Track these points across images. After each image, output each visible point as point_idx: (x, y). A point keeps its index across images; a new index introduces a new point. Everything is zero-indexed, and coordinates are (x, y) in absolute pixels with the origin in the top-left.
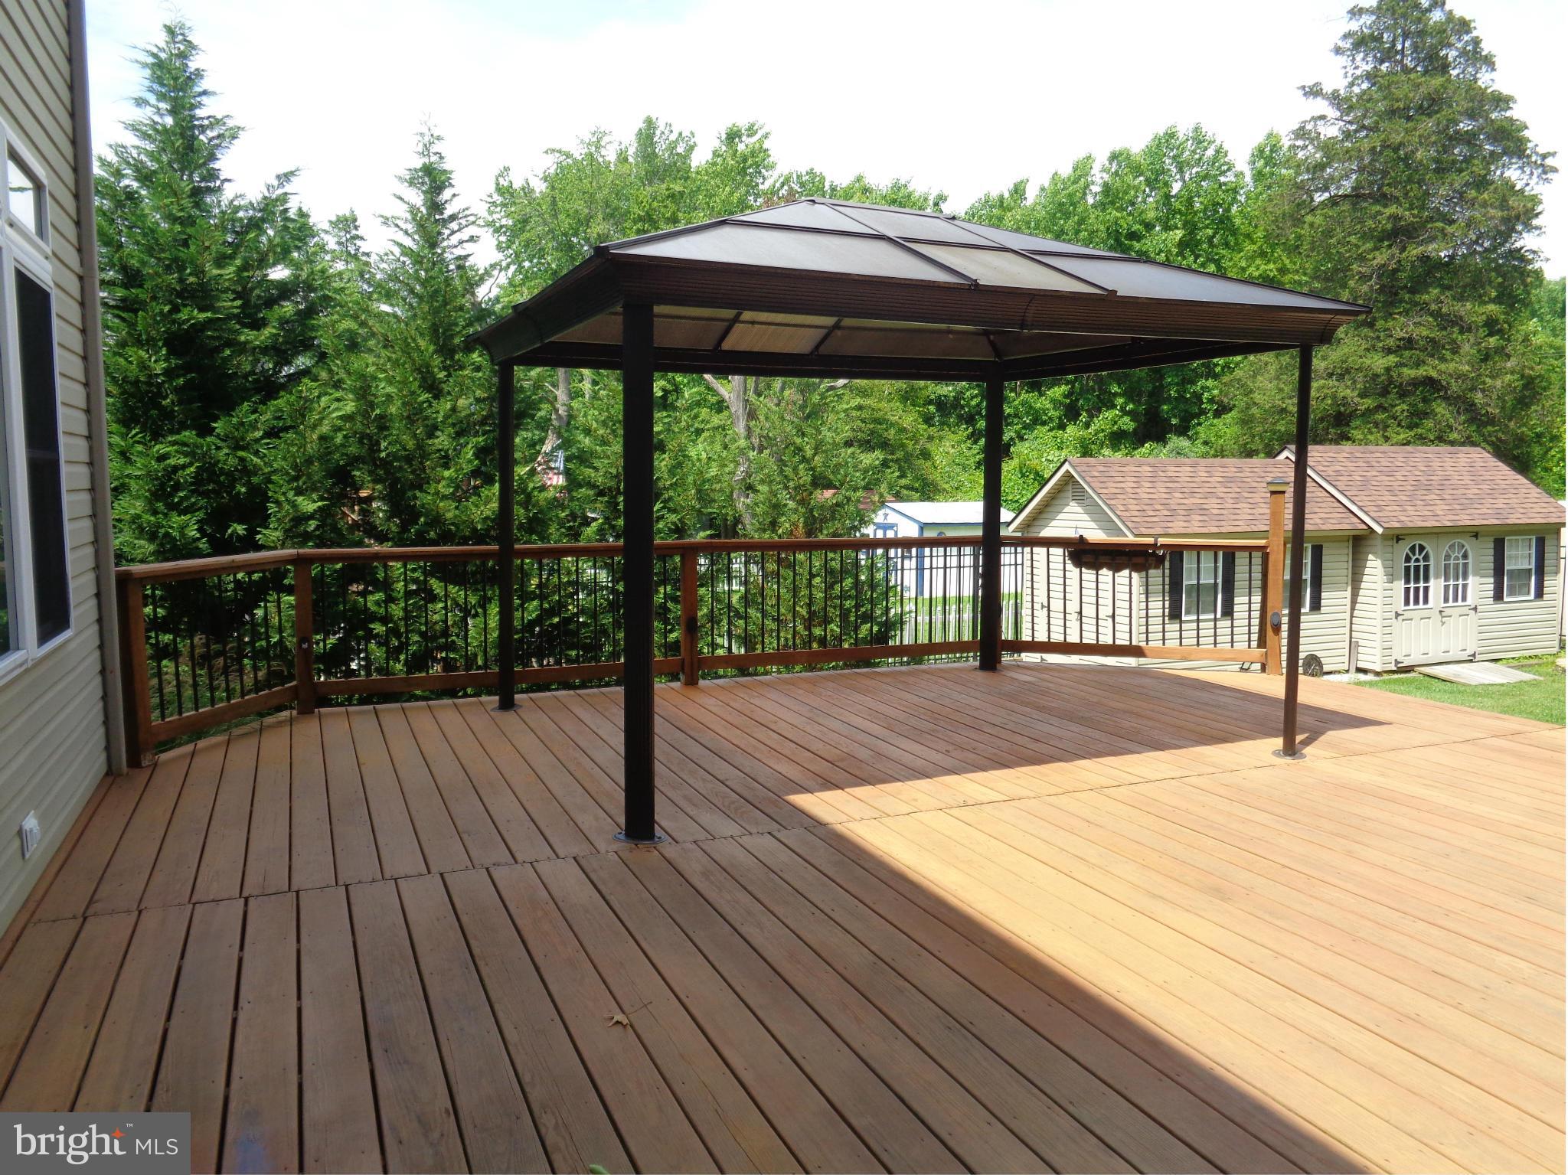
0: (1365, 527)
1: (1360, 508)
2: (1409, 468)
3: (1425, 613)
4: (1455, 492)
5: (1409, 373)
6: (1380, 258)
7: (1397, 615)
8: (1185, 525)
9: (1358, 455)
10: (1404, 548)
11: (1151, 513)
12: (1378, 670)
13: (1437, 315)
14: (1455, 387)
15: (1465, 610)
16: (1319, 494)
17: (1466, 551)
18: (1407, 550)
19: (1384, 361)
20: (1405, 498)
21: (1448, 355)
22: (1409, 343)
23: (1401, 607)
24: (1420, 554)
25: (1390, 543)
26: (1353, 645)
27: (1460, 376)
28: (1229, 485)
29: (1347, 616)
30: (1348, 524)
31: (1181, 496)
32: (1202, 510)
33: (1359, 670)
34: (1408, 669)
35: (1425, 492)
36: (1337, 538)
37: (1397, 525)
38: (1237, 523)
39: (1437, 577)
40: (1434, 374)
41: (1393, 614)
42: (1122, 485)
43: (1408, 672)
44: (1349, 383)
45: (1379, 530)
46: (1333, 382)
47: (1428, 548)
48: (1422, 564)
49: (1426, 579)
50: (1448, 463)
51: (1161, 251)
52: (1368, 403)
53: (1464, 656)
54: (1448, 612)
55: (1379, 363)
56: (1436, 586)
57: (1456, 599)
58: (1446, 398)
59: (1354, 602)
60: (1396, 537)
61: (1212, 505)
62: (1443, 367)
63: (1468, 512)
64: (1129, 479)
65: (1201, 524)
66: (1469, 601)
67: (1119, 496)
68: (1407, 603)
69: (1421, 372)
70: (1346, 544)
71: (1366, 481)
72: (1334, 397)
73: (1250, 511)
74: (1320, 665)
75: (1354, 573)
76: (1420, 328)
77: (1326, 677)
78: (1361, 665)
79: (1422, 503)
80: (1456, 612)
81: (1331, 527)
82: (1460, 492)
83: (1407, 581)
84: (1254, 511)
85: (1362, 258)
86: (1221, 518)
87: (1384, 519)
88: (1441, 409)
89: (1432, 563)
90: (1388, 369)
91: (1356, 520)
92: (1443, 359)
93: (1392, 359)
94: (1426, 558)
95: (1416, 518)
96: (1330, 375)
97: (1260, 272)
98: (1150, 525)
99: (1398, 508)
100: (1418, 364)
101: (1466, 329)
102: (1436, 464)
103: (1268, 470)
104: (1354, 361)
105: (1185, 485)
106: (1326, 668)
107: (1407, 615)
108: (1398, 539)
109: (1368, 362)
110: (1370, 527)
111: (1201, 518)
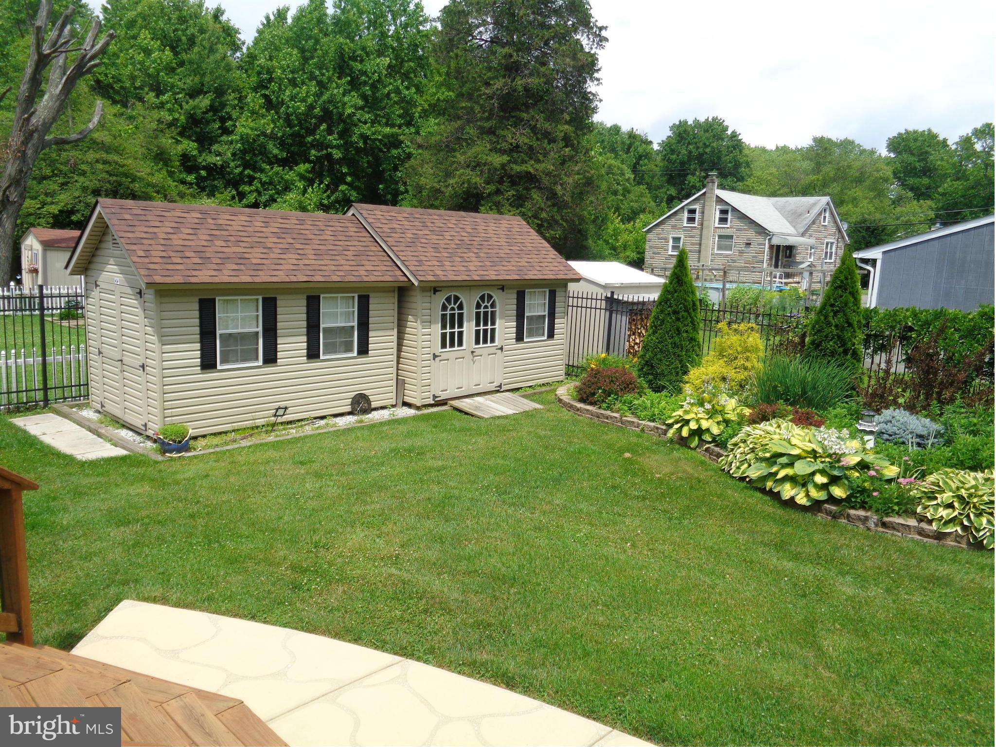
0: (406, 280)
1: (403, 262)
2: (458, 230)
3: (460, 354)
4: (489, 251)
5: (517, 168)
6: (499, 84)
7: (435, 356)
8: (214, 273)
9: (417, 216)
10: (441, 298)
11: (179, 260)
12: (419, 404)
13: (533, 129)
14: (546, 181)
15: (493, 350)
16: (373, 249)
17: (461, 304)
18: (444, 300)
19: (500, 159)
20: (446, 255)
21: (541, 157)
22: (516, 148)
23: (438, 350)
24: (455, 304)
25: (428, 294)
26: (400, 384)
27: (548, 174)
28: (283, 236)
29: (394, 357)
30: (388, 276)
31: (223, 244)
32: (242, 259)
33: (405, 404)
34: (443, 403)
35: (466, 251)
36: (383, 289)
37: (431, 278)
38: (275, 273)
39: (469, 321)
40: (531, 170)
41: (431, 356)
42: (155, 230)
43: (446, 404)
44: (479, 173)
45: (416, 283)
46: (468, 171)
47: (462, 299)
48: (457, 312)
49: (461, 325)
50: (492, 226)
51: (375, 72)
52: (491, 188)
53: (492, 387)
54: (478, 352)
55: (498, 160)
56: (469, 328)
57: (485, 342)
58: (539, 188)
59: (400, 345)
60: (435, 289)
61: (255, 256)
62: (537, 166)
63: (496, 268)
64: (167, 224)
65: (232, 273)
66: (497, 343)
67: (144, 241)
68: (444, 346)
69: (524, 168)
70: (392, 294)
71: (416, 237)
72: (469, 181)
73: (296, 262)
74: (369, 402)
75: (399, 320)
76: (522, 137)
77: (375, 413)
78: (407, 399)
79: (459, 259)
80: (485, 352)
81: (373, 278)
82: (495, 251)
83: (444, 327)
84: (301, 262)
85: (487, 84)
86: (260, 267)
87: (420, 273)
88: (536, 195)
89: (465, 311)
90: (503, 166)
91: (399, 273)
92: (538, 161)
93: (505, 158)
94: (461, 307)
95: (451, 272)
96: (468, 166)
97: (444, 96)
98: (168, 273)
99: (438, 264)
100: (524, 162)
101: (552, 141)
102: (481, 228)
103: (331, 224)
104: (484, 158)
105: (233, 233)
106: (374, 405)
107: (444, 356)
108: (435, 290)
109: (490, 159)
110: (410, 280)
111: (235, 267)
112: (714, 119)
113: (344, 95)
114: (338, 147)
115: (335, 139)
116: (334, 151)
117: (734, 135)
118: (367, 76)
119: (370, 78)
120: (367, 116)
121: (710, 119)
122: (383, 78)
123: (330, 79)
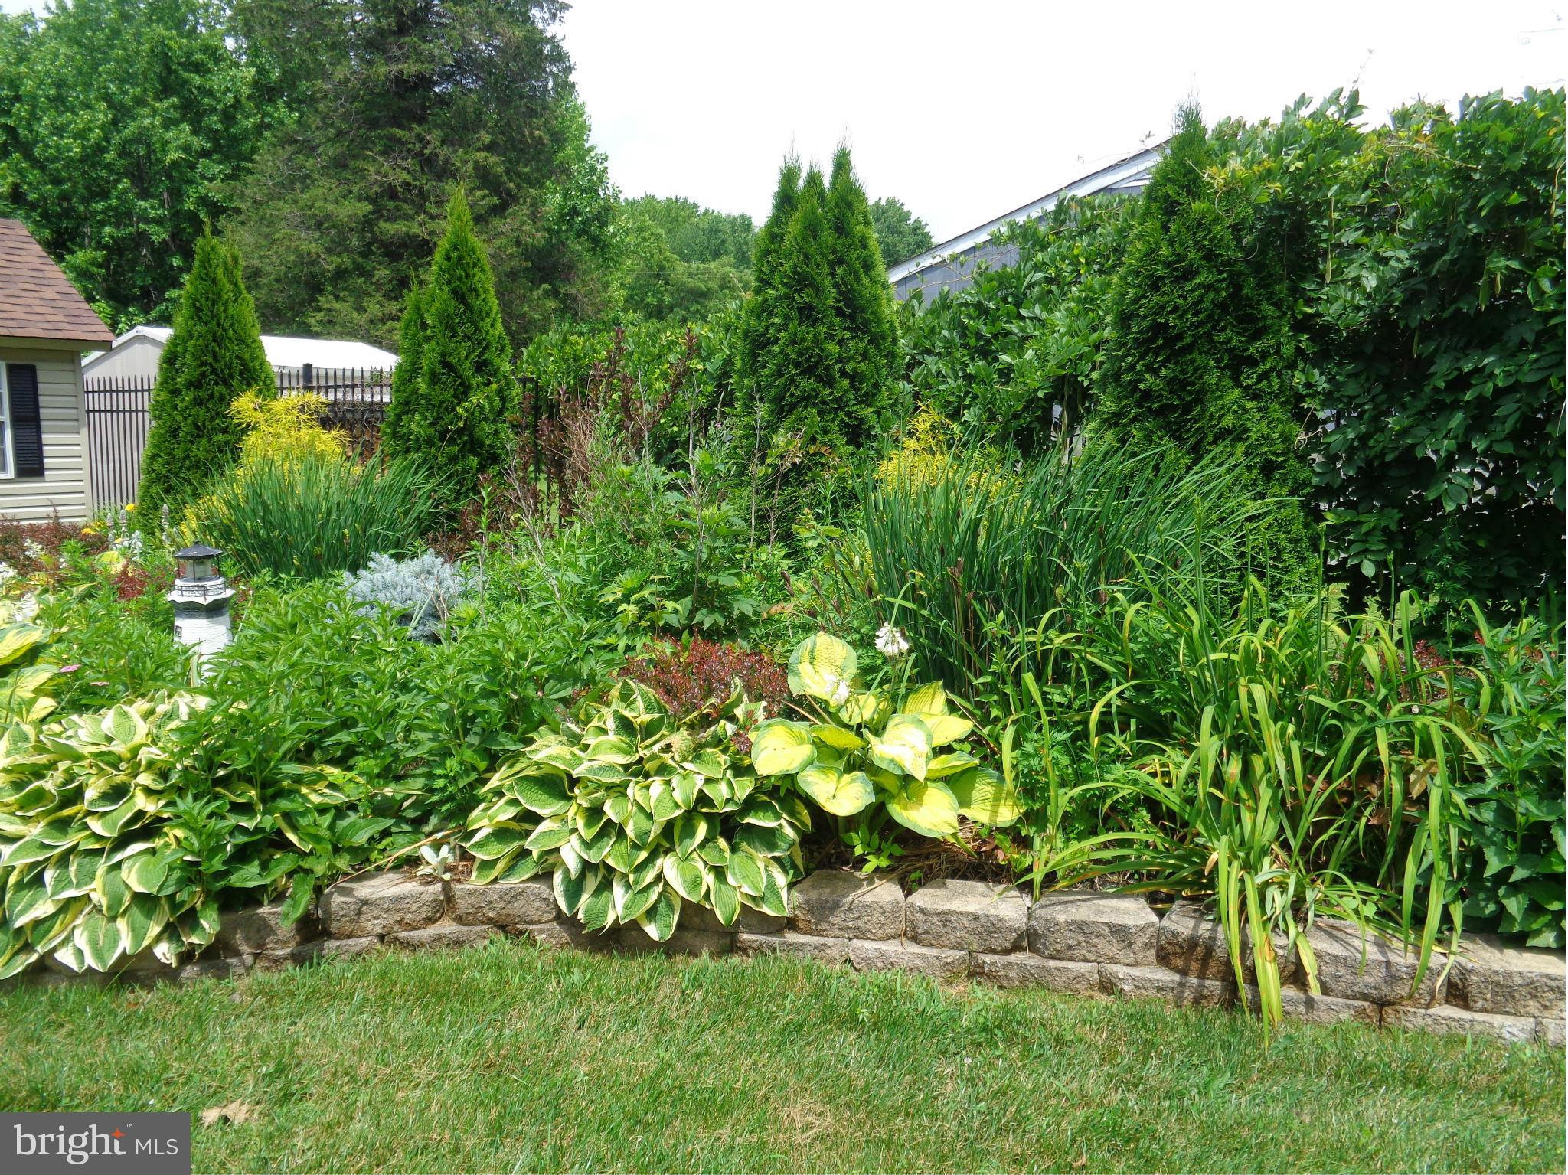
5: (387, 228)
19: (351, 207)
21: (432, 208)
40: (418, 231)
44: (317, 235)
46: (297, 232)
52: (337, 262)
55: (345, 209)
62: (432, 225)
69: (400, 227)
72: (297, 251)
93: (361, 207)
96: (300, 225)
104: (322, 208)
112: (891, 202)
113: (166, 128)
114: (159, 221)
115: (153, 207)
116: (152, 229)
117: (918, 227)
118: (215, 98)
119: (219, 101)
120: (217, 168)
121: (883, 202)
122: (244, 100)
123: (140, 102)
